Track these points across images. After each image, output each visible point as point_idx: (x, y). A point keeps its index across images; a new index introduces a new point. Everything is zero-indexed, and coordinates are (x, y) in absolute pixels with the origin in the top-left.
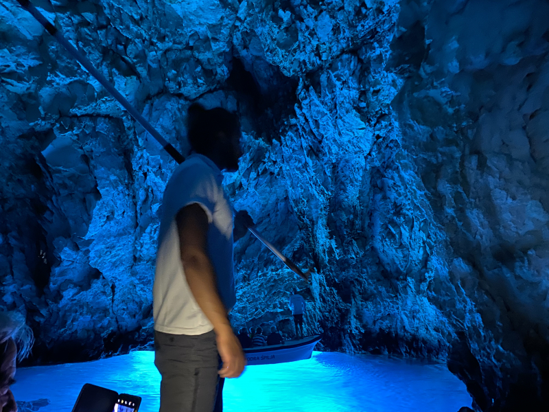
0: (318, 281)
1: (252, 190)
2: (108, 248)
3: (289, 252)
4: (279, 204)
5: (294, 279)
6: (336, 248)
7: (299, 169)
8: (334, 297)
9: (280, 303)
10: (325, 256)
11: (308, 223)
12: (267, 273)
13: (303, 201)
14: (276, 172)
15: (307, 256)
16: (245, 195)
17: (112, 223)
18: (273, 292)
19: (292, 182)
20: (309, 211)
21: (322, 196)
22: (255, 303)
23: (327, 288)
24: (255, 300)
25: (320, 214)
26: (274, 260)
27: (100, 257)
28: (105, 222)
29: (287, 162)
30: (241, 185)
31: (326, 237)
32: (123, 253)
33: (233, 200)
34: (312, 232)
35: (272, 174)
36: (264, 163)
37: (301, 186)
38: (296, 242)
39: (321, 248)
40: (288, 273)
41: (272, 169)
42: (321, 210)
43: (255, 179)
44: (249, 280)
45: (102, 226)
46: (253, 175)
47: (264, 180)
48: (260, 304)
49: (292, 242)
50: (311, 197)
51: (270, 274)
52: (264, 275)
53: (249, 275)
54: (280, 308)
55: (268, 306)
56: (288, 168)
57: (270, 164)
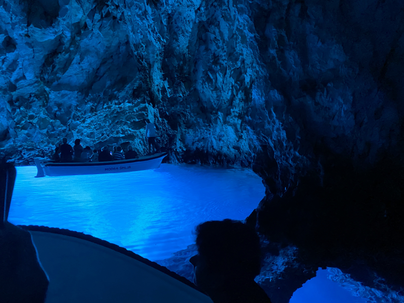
0: (153, 114)
1: (96, 31)
3: (130, 90)
4: (121, 47)
5: (134, 112)
6: (168, 88)
7: (139, 16)
8: (165, 126)
9: (122, 130)
10: (159, 94)
11: (146, 66)
12: (111, 106)
13: (142, 46)
14: (119, 16)
15: (144, 94)
16: (90, 36)
18: (116, 121)
19: (133, 28)
20: (147, 55)
21: (158, 43)
22: (101, 130)
23: (160, 119)
24: (101, 127)
25: (156, 59)
26: (117, 95)
29: (129, 8)
30: (86, 26)
31: (161, 79)
33: (79, 38)
34: (149, 74)
35: (115, 18)
36: (108, 6)
37: (141, 32)
38: (135, 81)
39: (156, 87)
40: (129, 107)
41: (115, 13)
42: (157, 55)
43: (99, 21)
44: (96, 111)
46: (97, 16)
47: (107, 23)
48: (105, 130)
49: (132, 82)
50: (148, 43)
51: (114, 107)
52: (109, 107)
53: (96, 107)
54: (122, 134)
55: (112, 132)
56: (129, 14)
57: (113, 7)
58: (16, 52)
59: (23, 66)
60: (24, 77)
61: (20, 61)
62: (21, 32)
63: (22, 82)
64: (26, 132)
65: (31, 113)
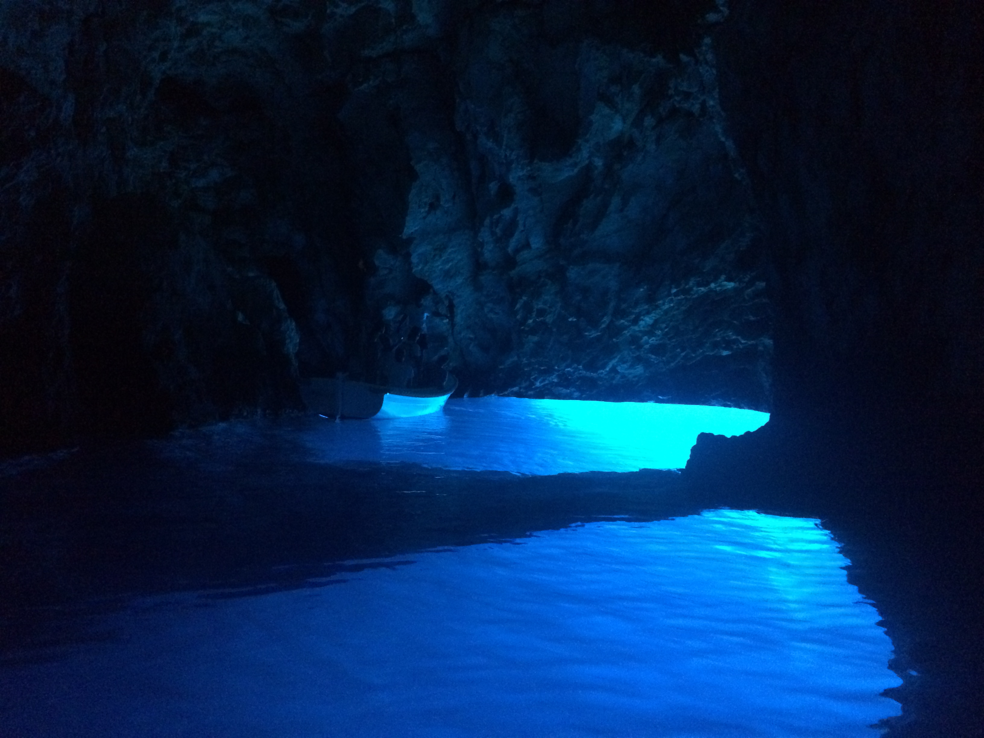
1: (651, 147)
2: (435, 250)
3: (730, 253)
4: (711, 167)
5: (744, 300)
9: (724, 340)
17: (438, 212)
18: (710, 321)
24: (679, 334)
26: (700, 267)
27: (426, 263)
28: (428, 212)
30: (631, 142)
32: (459, 257)
33: (619, 166)
36: (669, 97)
38: (742, 234)
41: (686, 106)
43: (654, 128)
44: (656, 301)
45: (424, 218)
47: (672, 128)
49: (735, 235)
53: (655, 292)
58: (513, 206)
59: (524, 226)
60: (527, 245)
61: (520, 219)
62: (521, 174)
63: (525, 254)
64: (536, 339)
65: (541, 306)
